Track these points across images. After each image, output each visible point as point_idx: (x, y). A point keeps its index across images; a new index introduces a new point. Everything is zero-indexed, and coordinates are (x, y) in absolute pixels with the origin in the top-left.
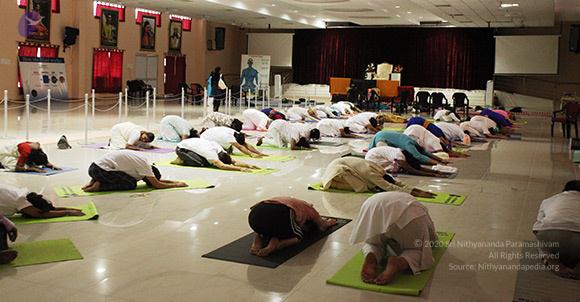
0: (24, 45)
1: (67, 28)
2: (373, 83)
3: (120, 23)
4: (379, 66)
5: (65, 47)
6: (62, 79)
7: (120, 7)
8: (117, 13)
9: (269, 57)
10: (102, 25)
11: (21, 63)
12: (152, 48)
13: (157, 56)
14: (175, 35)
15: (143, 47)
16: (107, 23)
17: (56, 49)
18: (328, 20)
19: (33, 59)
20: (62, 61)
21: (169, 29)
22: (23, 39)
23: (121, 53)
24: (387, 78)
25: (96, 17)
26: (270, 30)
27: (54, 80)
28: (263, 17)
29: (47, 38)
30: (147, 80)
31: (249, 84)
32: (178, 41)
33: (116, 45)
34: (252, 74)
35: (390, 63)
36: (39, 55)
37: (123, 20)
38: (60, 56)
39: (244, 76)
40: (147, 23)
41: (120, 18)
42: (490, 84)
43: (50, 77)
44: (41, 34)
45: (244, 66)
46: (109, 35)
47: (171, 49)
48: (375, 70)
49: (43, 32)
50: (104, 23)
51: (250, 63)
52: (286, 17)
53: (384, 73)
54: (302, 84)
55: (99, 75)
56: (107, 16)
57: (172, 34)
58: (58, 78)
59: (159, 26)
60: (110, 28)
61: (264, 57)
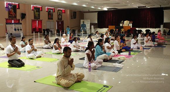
0: (8, 19)
1: (22, 14)
2: (122, 27)
3: (40, 12)
4: (125, 22)
5: (22, 20)
6: (21, 30)
7: (40, 6)
8: (40, 8)
9: (89, 20)
10: (34, 12)
11: (7, 25)
12: (52, 19)
13: (54, 21)
14: (60, 14)
15: (49, 19)
16: (36, 12)
17: (19, 20)
18: (108, 8)
19: (11, 23)
20: (21, 24)
21: (58, 13)
22: (7, 17)
23: (41, 21)
24: (127, 25)
25: (32, 10)
26: (89, 12)
27: (18, 30)
28: (85, 7)
29: (16, 17)
30: (51, 29)
31: (83, 29)
32: (61, 16)
33: (39, 18)
34: (84, 26)
35: (129, 21)
36: (13, 22)
37: (42, 11)
38: (20, 22)
39: (82, 26)
40: (50, 11)
41: (41, 10)
42: (162, 26)
43: (17, 29)
44: (14, 16)
45: (82, 23)
46: (37, 16)
47: (58, 19)
48: (124, 23)
49: (14, 15)
50: (35, 12)
51: (83, 22)
52: (93, 7)
53: (127, 24)
54: (101, 28)
55: (34, 28)
56: (36, 9)
57: (59, 14)
58: (19, 29)
59: (54, 12)
60: (37, 13)
61: (88, 20)
